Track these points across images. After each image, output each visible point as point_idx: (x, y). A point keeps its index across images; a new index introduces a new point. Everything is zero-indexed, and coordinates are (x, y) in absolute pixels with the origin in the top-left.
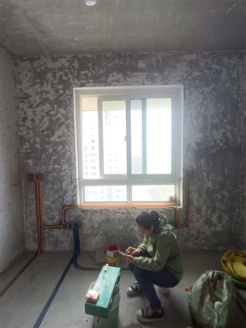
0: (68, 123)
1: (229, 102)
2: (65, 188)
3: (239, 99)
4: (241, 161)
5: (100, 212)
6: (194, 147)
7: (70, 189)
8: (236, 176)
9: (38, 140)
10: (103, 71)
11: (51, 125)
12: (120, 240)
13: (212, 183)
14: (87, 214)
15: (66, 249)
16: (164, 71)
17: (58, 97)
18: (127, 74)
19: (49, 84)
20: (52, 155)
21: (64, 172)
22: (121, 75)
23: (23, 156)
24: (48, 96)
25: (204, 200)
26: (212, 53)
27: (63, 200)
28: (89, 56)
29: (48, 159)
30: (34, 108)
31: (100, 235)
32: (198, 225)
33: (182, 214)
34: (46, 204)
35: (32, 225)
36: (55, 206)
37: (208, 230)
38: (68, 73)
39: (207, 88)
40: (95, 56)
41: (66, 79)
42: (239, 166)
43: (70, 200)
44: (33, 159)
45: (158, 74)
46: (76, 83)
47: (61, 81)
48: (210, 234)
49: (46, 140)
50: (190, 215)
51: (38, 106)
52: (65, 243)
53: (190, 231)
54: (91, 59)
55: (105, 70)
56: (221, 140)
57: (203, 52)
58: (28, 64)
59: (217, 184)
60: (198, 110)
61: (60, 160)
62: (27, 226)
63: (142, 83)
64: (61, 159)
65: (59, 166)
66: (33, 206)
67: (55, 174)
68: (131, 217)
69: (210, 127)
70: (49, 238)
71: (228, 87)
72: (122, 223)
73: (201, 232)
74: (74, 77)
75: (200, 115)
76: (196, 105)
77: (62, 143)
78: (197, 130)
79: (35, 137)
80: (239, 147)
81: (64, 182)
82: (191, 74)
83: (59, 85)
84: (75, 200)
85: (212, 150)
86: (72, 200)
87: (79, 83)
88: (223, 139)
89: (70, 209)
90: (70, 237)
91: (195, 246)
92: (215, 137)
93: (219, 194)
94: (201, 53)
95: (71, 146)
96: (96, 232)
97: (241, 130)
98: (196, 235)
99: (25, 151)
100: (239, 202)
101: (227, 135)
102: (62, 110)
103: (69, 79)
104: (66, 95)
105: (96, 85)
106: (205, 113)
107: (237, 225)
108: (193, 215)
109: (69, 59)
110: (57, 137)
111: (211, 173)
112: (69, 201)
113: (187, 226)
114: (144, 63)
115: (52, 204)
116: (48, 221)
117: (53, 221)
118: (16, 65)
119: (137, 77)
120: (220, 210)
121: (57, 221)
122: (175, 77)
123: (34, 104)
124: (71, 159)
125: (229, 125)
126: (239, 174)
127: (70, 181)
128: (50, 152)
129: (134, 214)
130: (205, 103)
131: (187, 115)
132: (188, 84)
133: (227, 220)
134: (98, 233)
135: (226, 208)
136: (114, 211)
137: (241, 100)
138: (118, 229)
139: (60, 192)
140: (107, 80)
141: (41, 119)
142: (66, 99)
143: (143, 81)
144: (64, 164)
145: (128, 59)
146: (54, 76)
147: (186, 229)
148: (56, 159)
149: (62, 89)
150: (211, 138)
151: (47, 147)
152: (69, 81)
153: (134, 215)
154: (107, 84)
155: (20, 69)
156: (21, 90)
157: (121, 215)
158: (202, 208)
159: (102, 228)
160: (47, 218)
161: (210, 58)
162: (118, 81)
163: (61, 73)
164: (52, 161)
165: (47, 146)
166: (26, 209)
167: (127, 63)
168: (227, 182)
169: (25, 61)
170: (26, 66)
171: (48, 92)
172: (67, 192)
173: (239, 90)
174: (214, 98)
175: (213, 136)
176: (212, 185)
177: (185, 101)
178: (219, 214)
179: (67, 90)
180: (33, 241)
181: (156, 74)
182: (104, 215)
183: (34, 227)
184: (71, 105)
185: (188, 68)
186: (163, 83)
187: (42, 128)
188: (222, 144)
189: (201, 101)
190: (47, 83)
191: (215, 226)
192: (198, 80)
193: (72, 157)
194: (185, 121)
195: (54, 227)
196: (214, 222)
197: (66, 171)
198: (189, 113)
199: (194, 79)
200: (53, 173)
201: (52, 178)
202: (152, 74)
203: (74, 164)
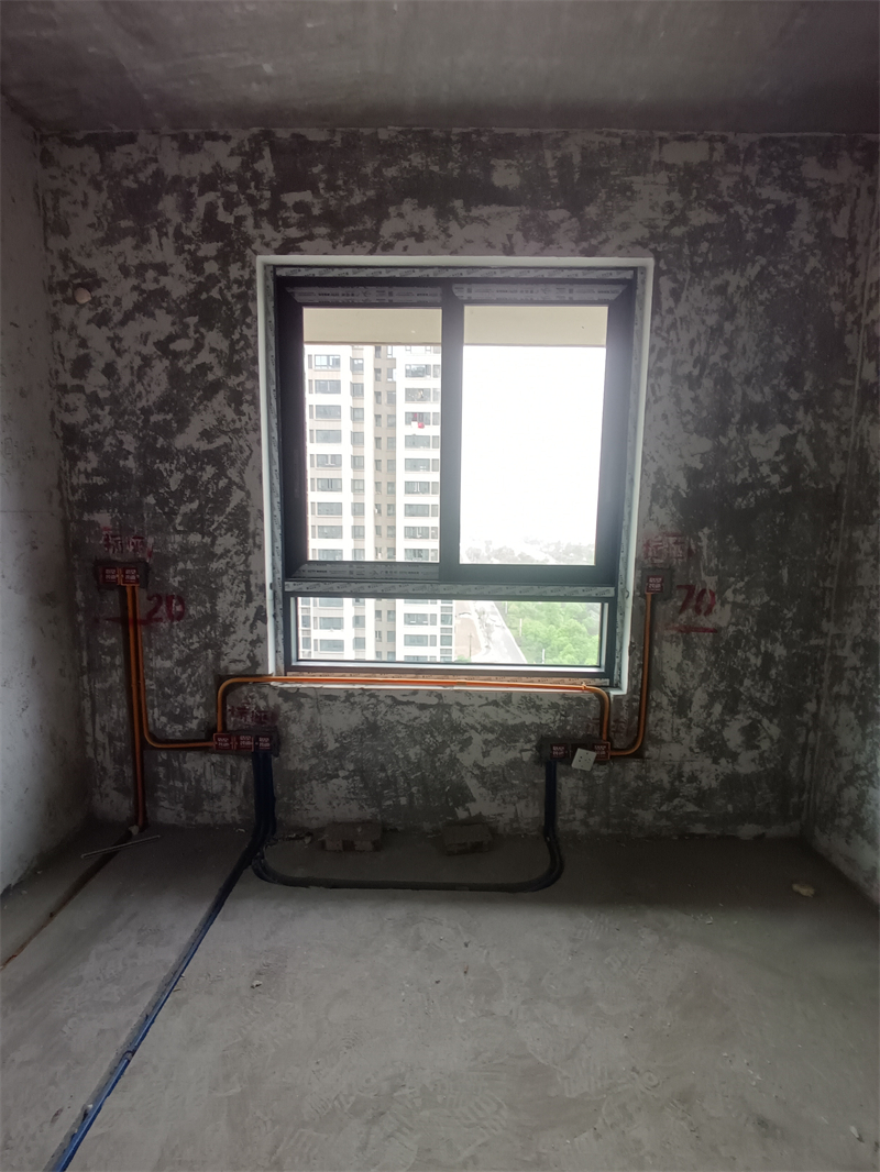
0: (238, 385)
1: (811, 327)
2: (227, 614)
3: (850, 318)
4: (837, 540)
5: (344, 702)
6: (678, 487)
7: (242, 619)
8: (818, 593)
9: (130, 444)
10: (364, 194)
11: (175, 391)
12: (411, 796)
13: (732, 611)
14: (300, 706)
15: (228, 818)
16: (588, 205)
17: (201, 287)
18: (453, 211)
19: (168, 237)
20: (178, 496)
21: (222, 561)
22: (430, 211)
23: (76, 497)
24: (165, 281)
25: (703, 671)
26: (764, 143)
27: (218, 656)
28: (315, 135)
29: (165, 513)
30: (116, 325)
31: (346, 778)
32: (675, 752)
33: (625, 714)
34: (160, 669)
35: (111, 738)
36: (190, 676)
37: (709, 772)
38: (238, 196)
39: (738, 273)
40: (338, 138)
41: (230, 220)
42: (830, 557)
43: (244, 657)
44: (113, 511)
45: (563, 213)
46: (267, 239)
47: (212, 229)
48: (714, 784)
49: (158, 446)
50: (651, 718)
51: (128, 317)
52: (225, 799)
53: (648, 770)
54: (323, 146)
55: (371, 193)
56: (774, 462)
57: (730, 136)
58: (88, 157)
59: (750, 618)
60: (702, 354)
61: (208, 517)
62: (95, 740)
63: (504, 246)
64: (212, 514)
65: (203, 538)
66: (114, 674)
67: (189, 566)
68: (450, 720)
69: (738, 417)
70: (171, 783)
71: (814, 271)
72: (418, 738)
73: (686, 775)
74: (258, 214)
75: (707, 371)
76: (693, 334)
77: (217, 458)
78: (691, 427)
79: (117, 432)
80: (834, 489)
81: (221, 595)
82: (681, 220)
83: (202, 242)
84: (259, 658)
85: (740, 500)
86: (248, 656)
87: (279, 236)
88: (782, 462)
89: (244, 688)
90: (243, 781)
91: (664, 822)
92: (757, 453)
93: (754, 650)
94: (723, 140)
95: (248, 469)
96: (329, 767)
97: (847, 432)
98: (667, 785)
99: (86, 482)
100: (821, 681)
101: (798, 446)
102: (214, 338)
103: (240, 220)
104: (229, 281)
105: (340, 246)
106: (726, 365)
107: (809, 756)
108: (662, 720)
109: (241, 145)
110: (199, 436)
111: (732, 579)
112: (240, 661)
113: (639, 755)
114: (514, 170)
115: (180, 669)
116: (165, 725)
117: (184, 726)
118: (46, 159)
119: (488, 224)
120: (755, 704)
121: (199, 725)
122: (625, 227)
123: (114, 309)
124: (247, 514)
125: (806, 413)
126: (827, 584)
127: (242, 592)
128: (174, 487)
129: (461, 711)
130: (728, 327)
131: (660, 372)
132: (671, 256)
133: (775, 738)
134: (337, 770)
135: (774, 698)
136: (393, 698)
137: (857, 322)
138: (407, 758)
139: (208, 628)
140: (377, 230)
141: (140, 368)
142: (230, 298)
143: (510, 237)
144: (223, 532)
145: (455, 150)
146: (187, 206)
147: (634, 764)
148: (193, 513)
149: (216, 258)
150: (741, 455)
151: (162, 469)
152: (239, 230)
153: (460, 714)
154: (377, 245)
155: (63, 175)
156: (65, 257)
157: (415, 712)
158: (693, 695)
159: (353, 753)
160: (163, 714)
161: (757, 159)
162: (419, 236)
163: (211, 196)
164: (179, 519)
165: (162, 467)
166: (89, 682)
167: (454, 169)
168: (785, 611)
169: (79, 144)
170: (82, 165)
171: (162, 269)
172: (232, 629)
173: (852, 283)
174: (760, 309)
175: (746, 448)
176: (733, 620)
177: (657, 318)
178: (750, 718)
179: (234, 262)
180: (114, 789)
181: (556, 215)
182: (358, 710)
183: (119, 744)
184: (248, 320)
185: (675, 197)
186: (580, 248)
187: (144, 401)
188: (775, 479)
189: (712, 320)
190: (162, 234)
191: (734, 757)
192: (707, 241)
193: (249, 509)
194: (654, 393)
195: (187, 745)
196: (731, 745)
197: (229, 555)
198: (666, 363)
199: (694, 237)
200: (185, 562)
201: (178, 578)
202: (541, 213)
203: (259, 533)
